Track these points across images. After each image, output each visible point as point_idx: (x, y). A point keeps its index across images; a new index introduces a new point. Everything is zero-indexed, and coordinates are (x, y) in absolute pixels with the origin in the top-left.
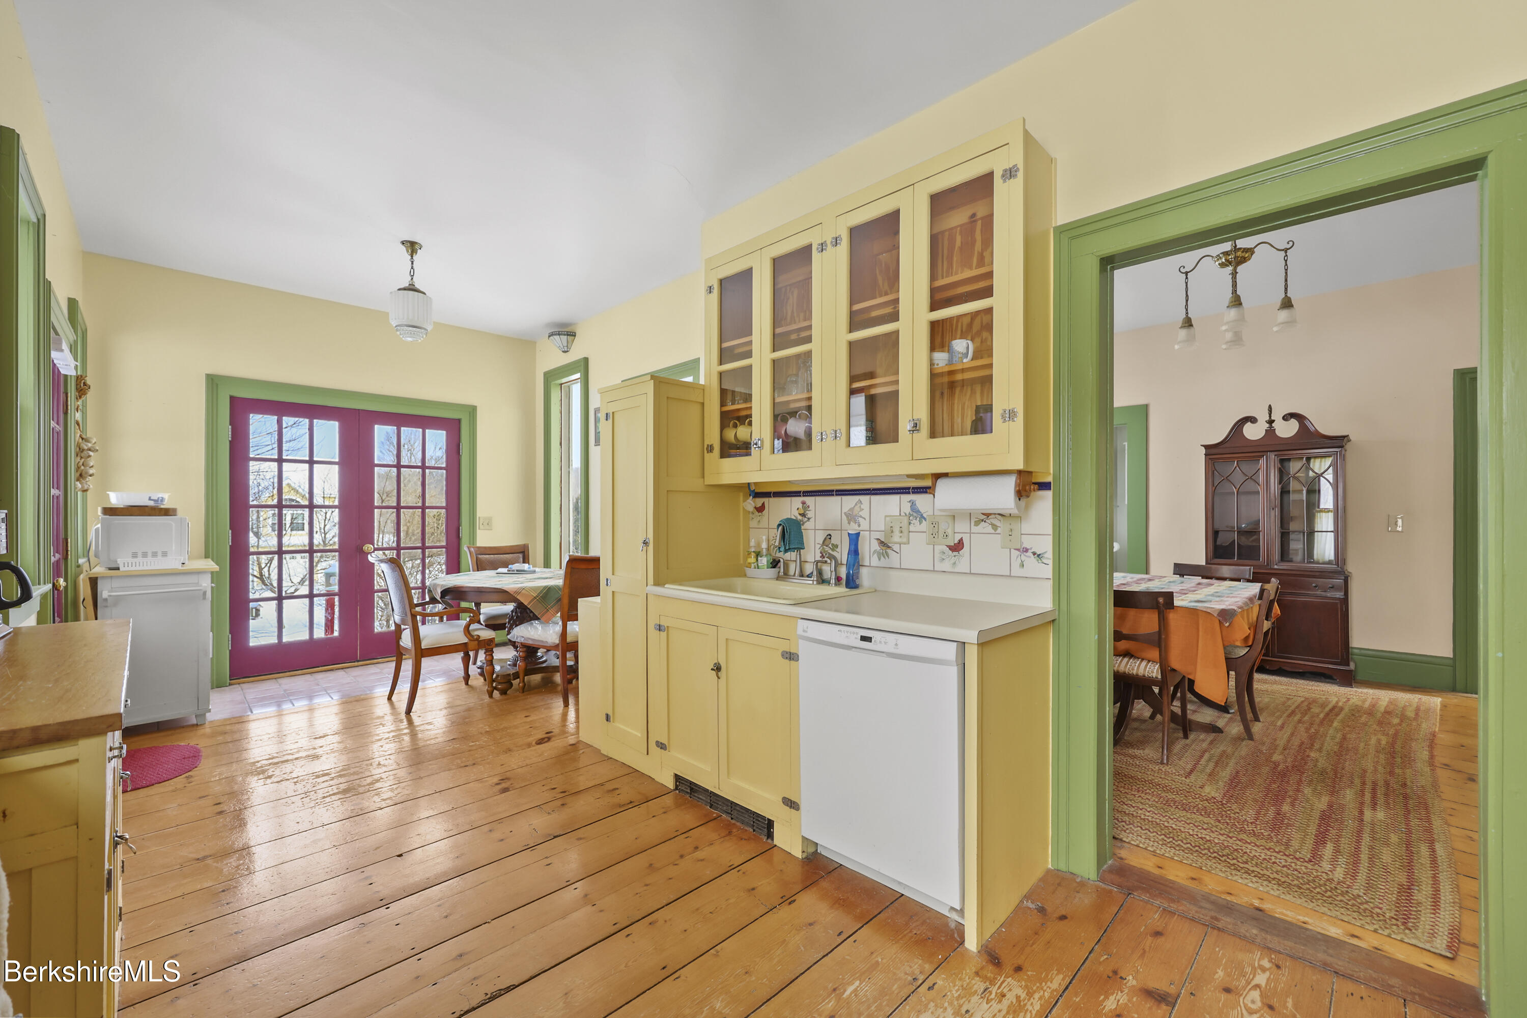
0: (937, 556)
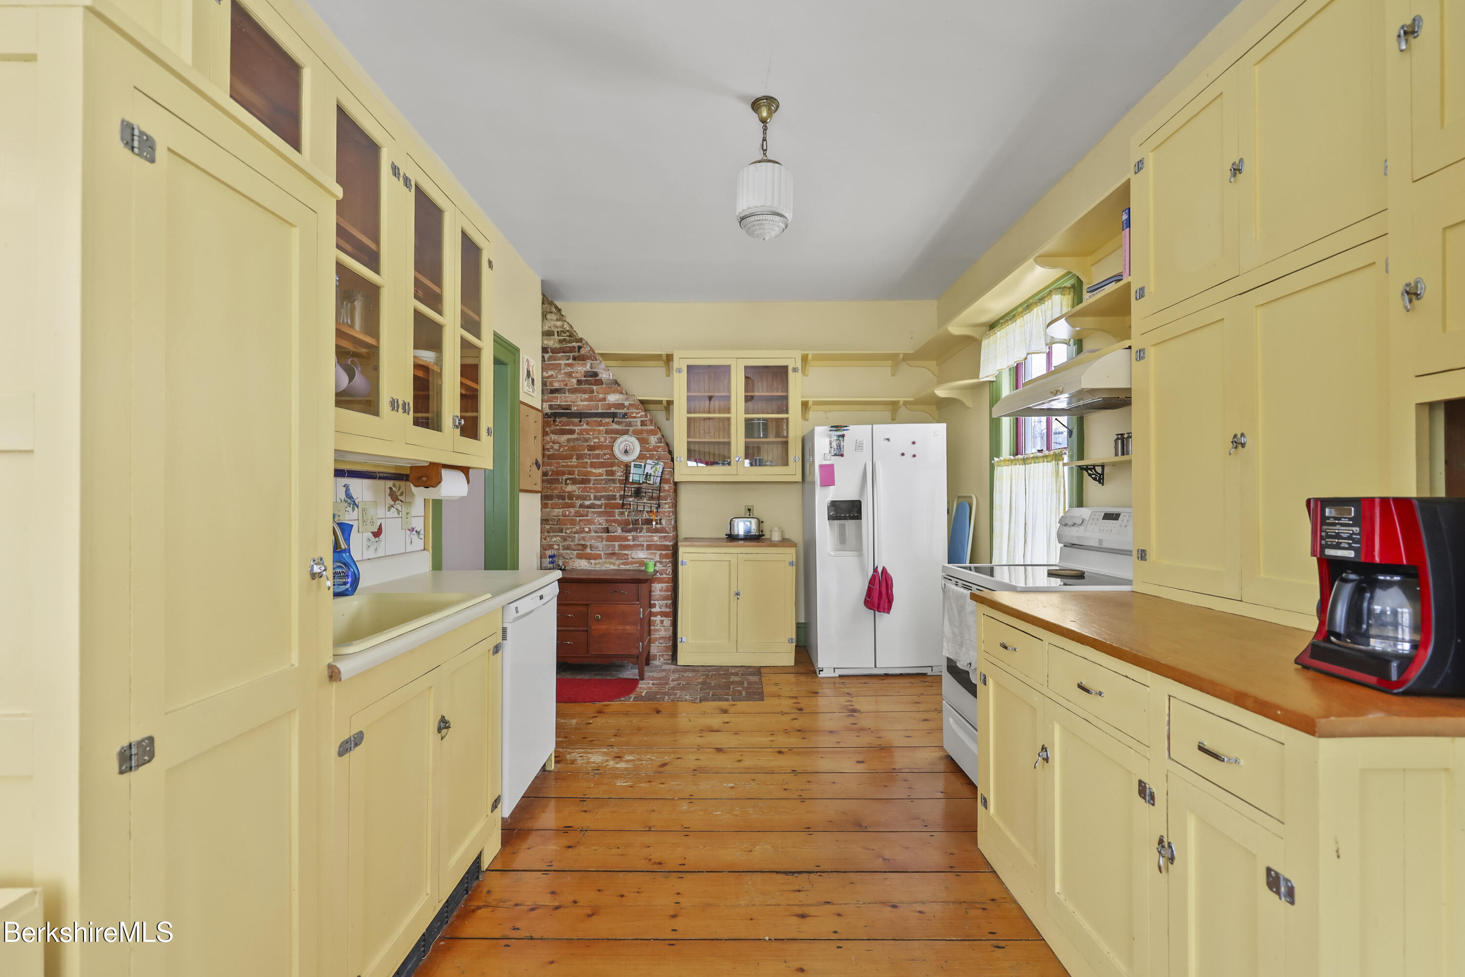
0: (365, 543)
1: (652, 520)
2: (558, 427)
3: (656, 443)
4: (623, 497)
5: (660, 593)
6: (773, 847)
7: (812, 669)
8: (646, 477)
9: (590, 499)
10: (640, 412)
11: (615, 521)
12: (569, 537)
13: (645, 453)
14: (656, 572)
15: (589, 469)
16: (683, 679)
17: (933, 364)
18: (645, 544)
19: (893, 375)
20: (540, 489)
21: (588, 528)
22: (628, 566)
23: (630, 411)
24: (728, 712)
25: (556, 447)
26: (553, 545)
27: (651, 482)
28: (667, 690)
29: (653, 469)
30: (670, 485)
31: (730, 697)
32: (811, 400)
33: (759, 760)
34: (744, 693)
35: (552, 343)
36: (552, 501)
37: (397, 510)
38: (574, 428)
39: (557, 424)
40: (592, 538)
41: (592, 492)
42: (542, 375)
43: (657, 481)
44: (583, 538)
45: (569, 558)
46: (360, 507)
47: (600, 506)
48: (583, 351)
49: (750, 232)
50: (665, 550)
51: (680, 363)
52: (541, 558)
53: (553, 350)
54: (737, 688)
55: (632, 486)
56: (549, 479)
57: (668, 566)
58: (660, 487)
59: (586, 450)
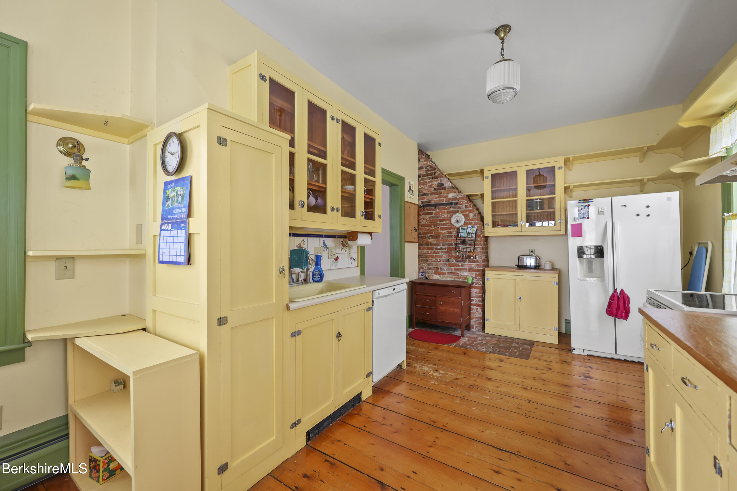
0: (331, 263)
1: (471, 256)
2: (425, 212)
3: (473, 216)
4: (456, 245)
5: (476, 294)
6: (497, 434)
7: (569, 348)
8: (468, 234)
9: (440, 246)
10: (464, 201)
11: (453, 256)
12: (431, 264)
13: (467, 222)
14: (473, 283)
15: (440, 231)
16: (486, 340)
17: (679, 149)
18: (468, 268)
19: (641, 162)
20: (417, 241)
21: (439, 259)
22: (459, 279)
23: (460, 201)
24: (504, 361)
25: (425, 221)
26: (423, 267)
27: (470, 237)
28: (474, 344)
29: (471, 230)
30: (481, 238)
31: (508, 354)
32: (571, 185)
33: (510, 389)
34: (517, 354)
35: (422, 172)
36: (423, 246)
37: (345, 250)
38: (432, 211)
39: (425, 210)
40: (441, 264)
41: (441, 242)
42: (418, 188)
43: (473, 236)
44: (437, 265)
45: (430, 274)
46: (329, 249)
47: (445, 249)
48: (436, 174)
49: (494, 101)
50: (478, 272)
51: (488, 174)
52: (418, 273)
53: (423, 175)
54: (514, 350)
55: (461, 239)
56: (421, 236)
57: (480, 280)
58: (475, 239)
59: (438, 222)
